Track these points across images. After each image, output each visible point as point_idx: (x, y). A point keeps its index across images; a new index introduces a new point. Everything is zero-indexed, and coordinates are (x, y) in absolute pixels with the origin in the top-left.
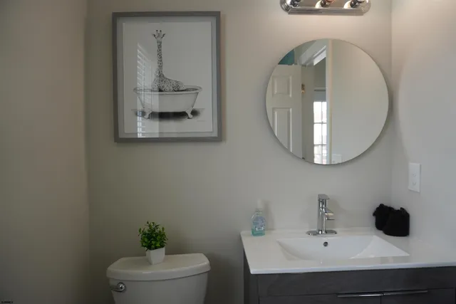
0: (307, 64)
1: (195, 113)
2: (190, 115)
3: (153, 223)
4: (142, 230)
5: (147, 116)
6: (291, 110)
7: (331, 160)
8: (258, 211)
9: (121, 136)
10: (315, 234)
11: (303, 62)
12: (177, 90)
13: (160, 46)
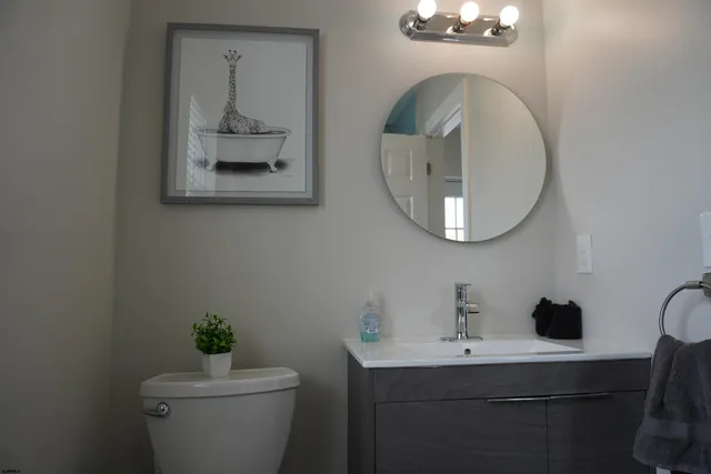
0: (434, 135)
1: (280, 165)
2: (274, 169)
3: (215, 317)
4: (198, 326)
5: (210, 167)
6: (412, 199)
7: (470, 237)
8: (369, 305)
9: (171, 193)
10: (451, 340)
11: (428, 132)
12: (256, 131)
13: (233, 72)
